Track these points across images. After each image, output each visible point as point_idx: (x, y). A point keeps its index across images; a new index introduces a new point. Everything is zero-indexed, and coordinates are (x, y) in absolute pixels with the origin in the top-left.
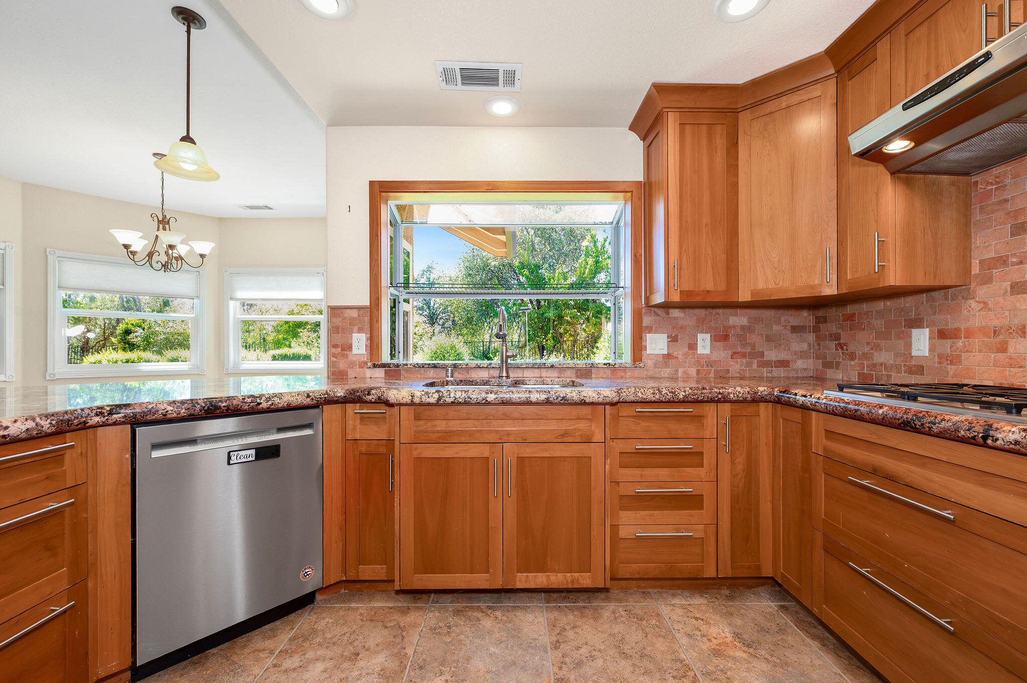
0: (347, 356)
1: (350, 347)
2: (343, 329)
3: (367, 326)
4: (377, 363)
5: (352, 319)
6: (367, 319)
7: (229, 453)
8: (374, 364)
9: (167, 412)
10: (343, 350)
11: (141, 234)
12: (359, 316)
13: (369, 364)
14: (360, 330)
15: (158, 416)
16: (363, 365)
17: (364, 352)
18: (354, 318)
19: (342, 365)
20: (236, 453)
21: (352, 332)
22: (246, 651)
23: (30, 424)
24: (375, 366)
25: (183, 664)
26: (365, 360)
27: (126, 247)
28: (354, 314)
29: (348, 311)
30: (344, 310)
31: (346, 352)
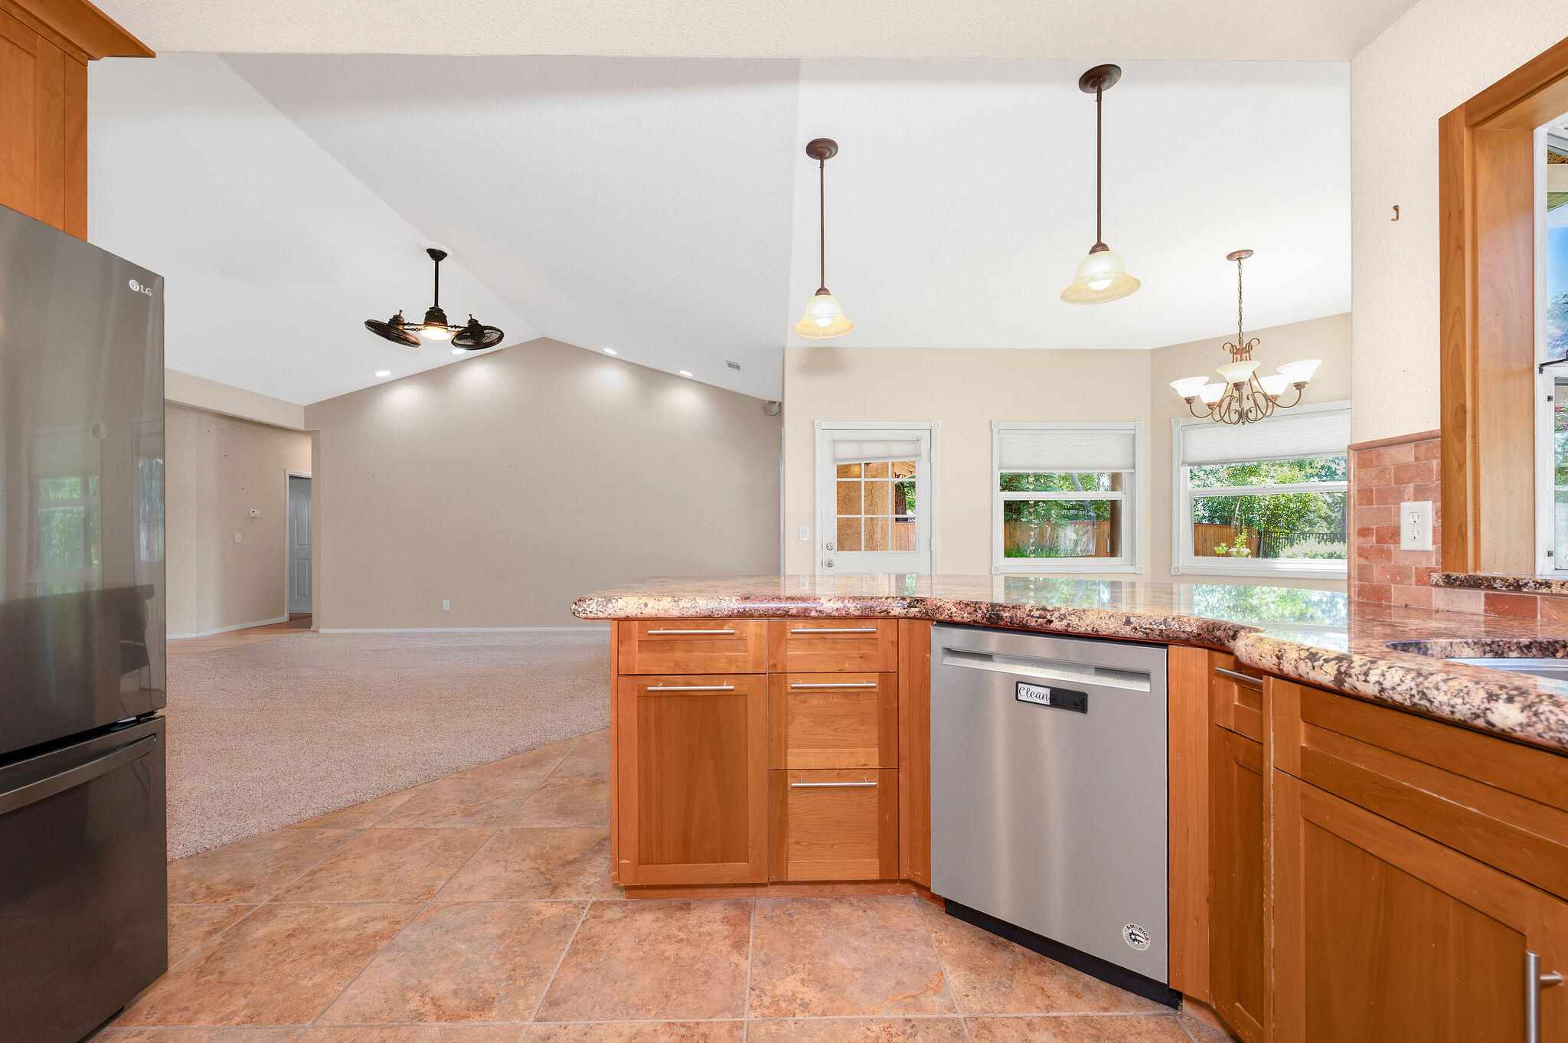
0: (1388, 555)
1: (1395, 534)
2: (1380, 493)
3: (1435, 482)
4: (1454, 575)
5: (1401, 468)
6: (1435, 464)
7: (1017, 683)
8: (1448, 577)
9: (952, 613)
10: (1381, 539)
11: (1207, 379)
12: (1416, 459)
13: (1436, 577)
14: (1420, 494)
15: (944, 617)
16: (1423, 578)
17: (1430, 547)
18: (1406, 467)
19: (1378, 575)
20: (1026, 686)
21: (1400, 498)
22: (1036, 979)
23: (839, 605)
24: (1450, 582)
25: (987, 933)
26: (1434, 565)
27: (1189, 400)
28: (1407, 455)
29: (1392, 450)
30: (1382, 450)
31: (1386, 546)
